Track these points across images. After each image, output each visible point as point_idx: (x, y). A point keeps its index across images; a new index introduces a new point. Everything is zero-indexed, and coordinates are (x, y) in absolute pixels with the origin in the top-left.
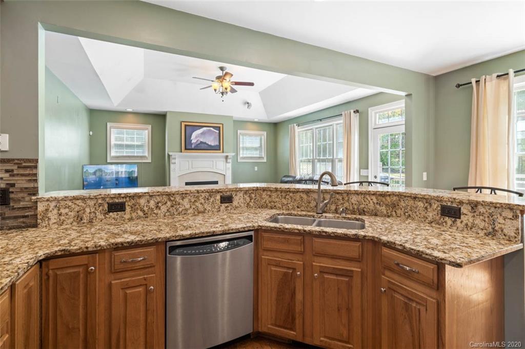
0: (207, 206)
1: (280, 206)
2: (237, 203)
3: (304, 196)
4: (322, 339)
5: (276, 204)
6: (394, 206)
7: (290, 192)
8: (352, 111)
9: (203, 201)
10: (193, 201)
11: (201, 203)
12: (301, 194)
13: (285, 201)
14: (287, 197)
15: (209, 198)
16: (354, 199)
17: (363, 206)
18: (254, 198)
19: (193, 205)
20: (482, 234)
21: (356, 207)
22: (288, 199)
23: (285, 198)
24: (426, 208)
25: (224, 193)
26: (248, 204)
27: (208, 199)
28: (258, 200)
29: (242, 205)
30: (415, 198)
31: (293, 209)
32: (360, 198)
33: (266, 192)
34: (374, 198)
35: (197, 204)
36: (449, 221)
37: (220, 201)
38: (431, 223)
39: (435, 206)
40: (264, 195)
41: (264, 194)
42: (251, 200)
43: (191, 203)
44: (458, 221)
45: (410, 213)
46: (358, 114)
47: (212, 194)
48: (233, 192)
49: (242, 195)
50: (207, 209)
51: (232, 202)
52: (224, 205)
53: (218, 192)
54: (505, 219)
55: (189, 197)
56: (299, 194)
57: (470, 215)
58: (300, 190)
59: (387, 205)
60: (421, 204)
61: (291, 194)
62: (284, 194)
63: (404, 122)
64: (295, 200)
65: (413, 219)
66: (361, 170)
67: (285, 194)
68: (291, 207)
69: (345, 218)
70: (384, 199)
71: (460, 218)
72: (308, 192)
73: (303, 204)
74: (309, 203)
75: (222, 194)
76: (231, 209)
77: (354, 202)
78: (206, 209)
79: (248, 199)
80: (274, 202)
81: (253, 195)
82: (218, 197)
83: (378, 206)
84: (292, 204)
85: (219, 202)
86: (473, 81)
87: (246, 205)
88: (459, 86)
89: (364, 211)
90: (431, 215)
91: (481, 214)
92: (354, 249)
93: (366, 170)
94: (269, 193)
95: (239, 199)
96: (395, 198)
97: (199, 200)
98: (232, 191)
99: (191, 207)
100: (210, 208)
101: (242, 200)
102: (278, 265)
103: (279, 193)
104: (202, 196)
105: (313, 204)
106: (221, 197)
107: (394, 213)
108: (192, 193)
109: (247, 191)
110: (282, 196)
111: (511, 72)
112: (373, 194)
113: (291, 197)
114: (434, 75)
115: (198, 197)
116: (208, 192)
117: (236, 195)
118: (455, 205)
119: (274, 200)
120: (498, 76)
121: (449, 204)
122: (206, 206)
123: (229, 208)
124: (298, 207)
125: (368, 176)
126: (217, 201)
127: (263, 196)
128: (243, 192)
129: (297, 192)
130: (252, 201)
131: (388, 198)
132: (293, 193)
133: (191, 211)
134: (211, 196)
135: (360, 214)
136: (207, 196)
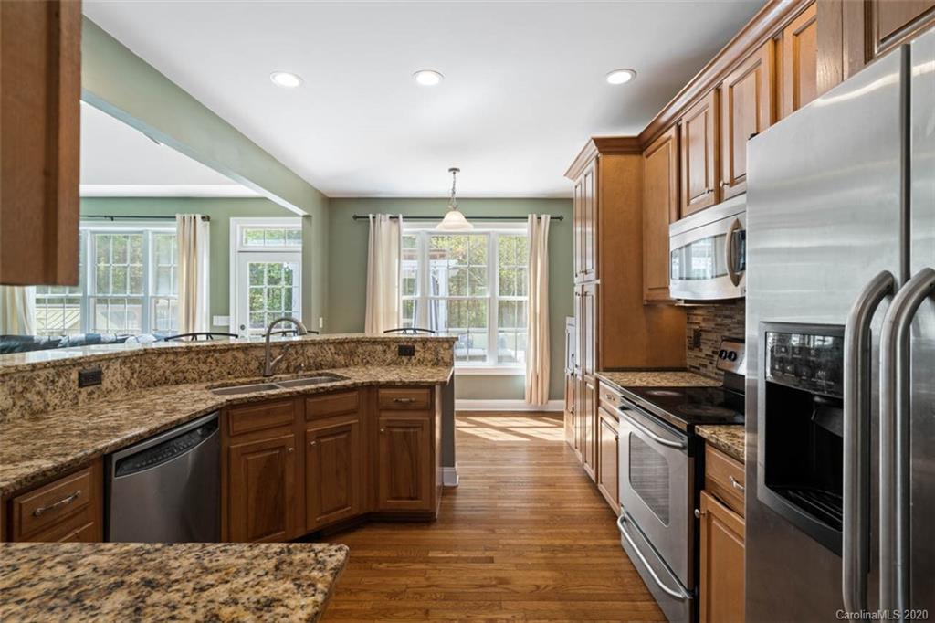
0: (52, 399)
1: (196, 376)
2: (109, 383)
3: (240, 355)
4: (318, 519)
5: (185, 375)
6: (352, 353)
7: (215, 351)
8: (199, 217)
9: (42, 387)
10: (19, 389)
11: (39, 393)
12: (236, 353)
13: (205, 368)
14: (209, 360)
15: (56, 379)
16: (310, 351)
17: (320, 358)
18: (138, 370)
19: (19, 399)
20: (430, 364)
21: (312, 361)
22: (211, 363)
23: (205, 362)
24: (385, 351)
25: (86, 366)
26: (128, 382)
27: (53, 381)
28: (146, 372)
29: (119, 386)
30: (373, 342)
31: (221, 377)
32: (316, 349)
33: (164, 356)
34: (332, 347)
35: (29, 395)
36: (405, 359)
37: (77, 382)
38: (389, 364)
39: (393, 348)
40: (160, 362)
41: (160, 360)
42: (133, 373)
43: (15, 396)
44: (413, 357)
45: (368, 358)
46: (208, 223)
47: (61, 369)
48: (104, 362)
49: (118, 366)
50: (52, 404)
51: (100, 383)
52: (85, 391)
53: (74, 366)
54: (444, 349)
55: (12, 382)
56: (230, 353)
57: (422, 350)
58: (234, 347)
59: (345, 354)
60: (379, 348)
61: (217, 355)
62: (202, 357)
63: (301, 249)
64: (224, 363)
65: (372, 365)
66: (215, 317)
67: (205, 356)
68: (216, 376)
69: (305, 376)
70: (342, 348)
71: (413, 355)
72: (246, 349)
73: (239, 368)
74: (248, 364)
75: (81, 368)
76: (99, 396)
77: (310, 355)
78: (48, 404)
79: (128, 373)
80: (183, 372)
81: (137, 365)
82: (74, 376)
83: (336, 357)
84: (218, 369)
85: (74, 386)
86: (371, 216)
87: (124, 385)
88: (356, 218)
89: (321, 364)
90: (389, 357)
91: (429, 349)
92: (350, 400)
93: (226, 317)
94: (171, 357)
95: (114, 376)
96: (352, 345)
97: (34, 386)
98: (101, 360)
99: (14, 404)
100: (57, 401)
101: (118, 376)
102: (260, 449)
103: (193, 355)
104: (39, 376)
105: (255, 364)
106: (80, 374)
107: (352, 362)
108: (20, 371)
109: (126, 357)
110: (198, 359)
111: (401, 216)
112: (332, 343)
113: (217, 360)
114: (329, 196)
115: (31, 380)
116: (53, 367)
117: (108, 368)
118: (410, 344)
119: (183, 368)
120: (391, 218)
121: (406, 344)
122: (49, 397)
123: (95, 396)
124: (229, 373)
125: (228, 327)
126: (71, 384)
127: (158, 365)
128: (120, 360)
129: (228, 350)
130: (135, 376)
131: (346, 346)
132: (221, 353)
133: (15, 412)
134: (59, 375)
135: (317, 369)
136: (50, 376)
